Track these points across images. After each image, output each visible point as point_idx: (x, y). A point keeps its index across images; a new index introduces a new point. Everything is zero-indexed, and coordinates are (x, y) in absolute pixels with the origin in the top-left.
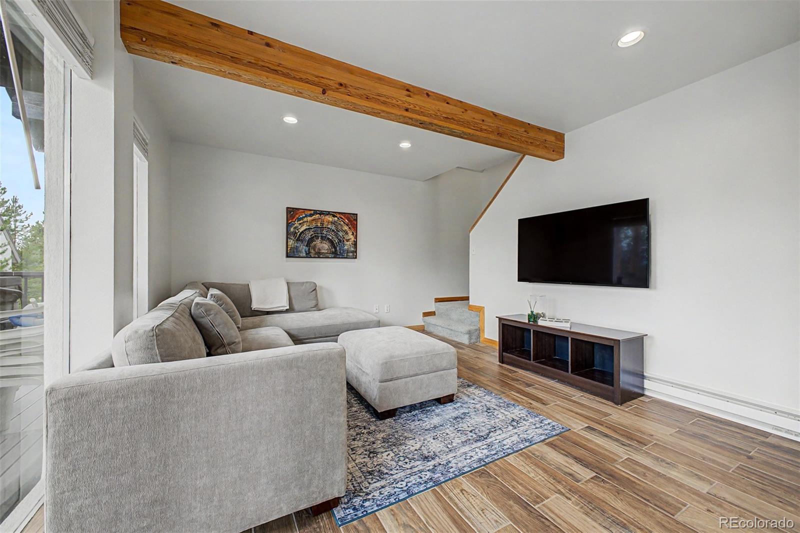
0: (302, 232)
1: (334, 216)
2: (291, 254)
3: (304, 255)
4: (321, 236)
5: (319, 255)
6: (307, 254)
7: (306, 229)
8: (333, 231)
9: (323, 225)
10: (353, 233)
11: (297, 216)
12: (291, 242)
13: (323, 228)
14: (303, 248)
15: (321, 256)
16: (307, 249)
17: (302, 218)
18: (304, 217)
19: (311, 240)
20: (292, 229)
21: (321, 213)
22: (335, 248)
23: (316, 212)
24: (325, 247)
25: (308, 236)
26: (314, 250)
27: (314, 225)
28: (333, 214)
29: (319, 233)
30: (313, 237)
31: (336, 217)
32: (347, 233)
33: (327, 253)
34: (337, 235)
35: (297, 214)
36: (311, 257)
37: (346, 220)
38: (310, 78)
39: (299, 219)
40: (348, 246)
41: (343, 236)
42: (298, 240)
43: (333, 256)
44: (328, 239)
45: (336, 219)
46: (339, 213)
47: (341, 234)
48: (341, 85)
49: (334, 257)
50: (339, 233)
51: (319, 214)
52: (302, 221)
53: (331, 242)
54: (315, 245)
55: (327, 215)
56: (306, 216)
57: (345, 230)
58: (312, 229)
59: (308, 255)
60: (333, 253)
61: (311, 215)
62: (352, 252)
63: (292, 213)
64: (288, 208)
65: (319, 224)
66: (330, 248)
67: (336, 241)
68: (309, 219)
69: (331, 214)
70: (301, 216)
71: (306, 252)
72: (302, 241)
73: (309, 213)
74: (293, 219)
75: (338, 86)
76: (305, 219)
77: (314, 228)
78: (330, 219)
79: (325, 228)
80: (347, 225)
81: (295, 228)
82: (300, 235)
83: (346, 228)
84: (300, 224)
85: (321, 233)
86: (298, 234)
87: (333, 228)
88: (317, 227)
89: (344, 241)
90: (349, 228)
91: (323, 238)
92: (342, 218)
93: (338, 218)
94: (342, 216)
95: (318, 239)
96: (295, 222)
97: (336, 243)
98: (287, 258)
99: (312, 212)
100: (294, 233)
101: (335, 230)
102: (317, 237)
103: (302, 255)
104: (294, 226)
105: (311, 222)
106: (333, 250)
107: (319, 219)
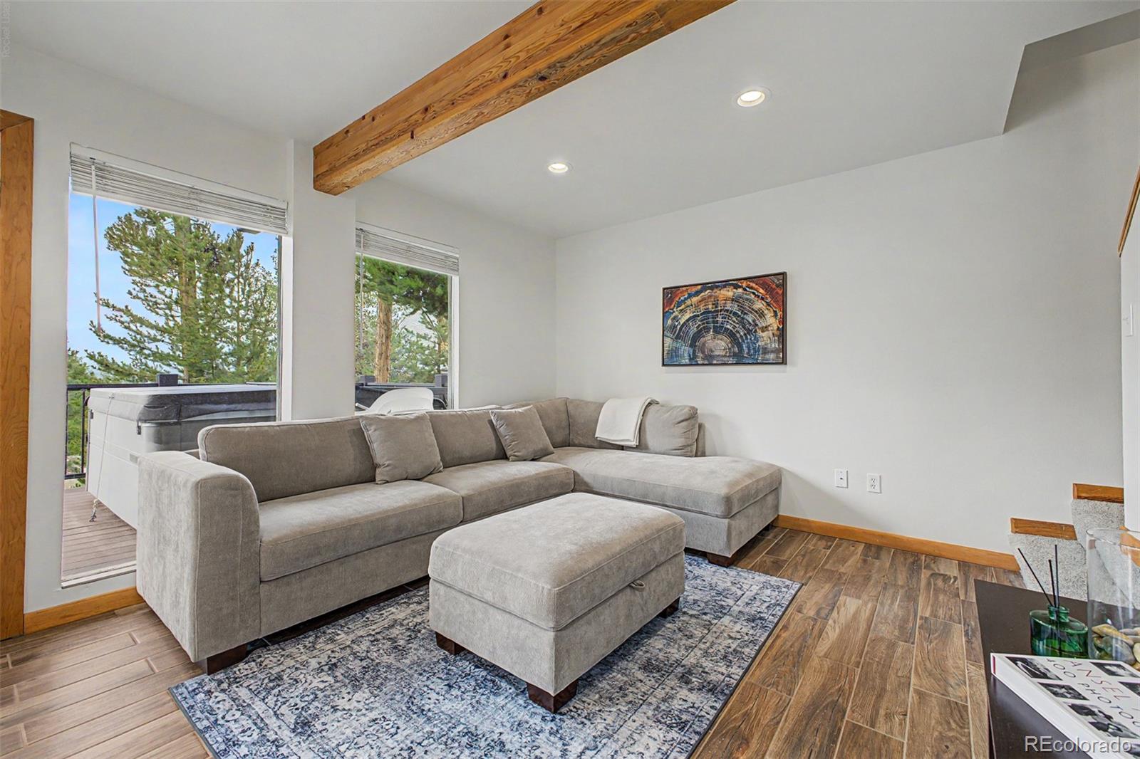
0: (683, 325)
1: (736, 287)
2: (670, 360)
3: (687, 361)
4: (714, 327)
5: (710, 360)
6: (690, 359)
7: (688, 320)
8: (735, 314)
9: (716, 307)
10: (775, 312)
11: (677, 299)
12: (668, 341)
13: (717, 311)
14: (685, 350)
15: (715, 362)
16: (691, 351)
17: (684, 301)
18: (686, 299)
19: (699, 335)
20: (669, 322)
21: (714, 286)
22: (740, 346)
23: (705, 286)
24: (719, 345)
25: (693, 330)
26: (703, 353)
27: (702, 308)
28: (734, 283)
29: (711, 321)
30: (701, 330)
31: (740, 287)
32: (762, 315)
33: (725, 356)
34: (742, 322)
35: (676, 296)
36: (698, 365)
37: (762, 291)
39: (679, 304)
40: (766, 339)
41: (754, 321)
42: (678, 337)
43: (735, 361)
44: (727, 329)
45: (740, 290)
46: (746, 279)
47: (750, 318)
49: (737, 364)
50: (746, 317)
51: (710, 288)
52: (683, 306)
53: (732, 335)
54: (704, 344)
55: (725, 286)
56: (690, 296)
57: (760, 309)
58: (698, 316)
59: (693, 362)
60: (735, 355)
61: (697, 293)
62: (775, 351)
63: (671, 295)
64: (664, 289)
65: (710, 307)
66: (730, 345)
67: (742, 334)
68: (695, 299)
69: (732, 285)
70: (682, 298)
71: (690, 356)
72: (683, 339)
73: (694, 290)
74: (671, 304)
76: (688, 302)
77: (701, 314)
78: (729, 293)
79: (721, 310)
80: (762, 299)
81: (674, 319)
82: (681, 329)
83: (759, 305)
84: (681, 310)
85: (714, 322)
86: (679, 327)
87: (735, 308)
88: (707, 312)
89: (756, 331)
90: (768, 304)
91: (718, 330)
92: (752, 288)
93: (745, 290)
94: (752, 284)
95: (708, 332)
96: (675, 310)
97: (741, 336)
98: (664, 368)
99: (699, 287)
100: (673, 327)
101: (740, 313)
102: (707, 330)
103: (684, 362)
104: (673, 316)
105: (697, 306)
106: (736, 350)
107: (710, 297)
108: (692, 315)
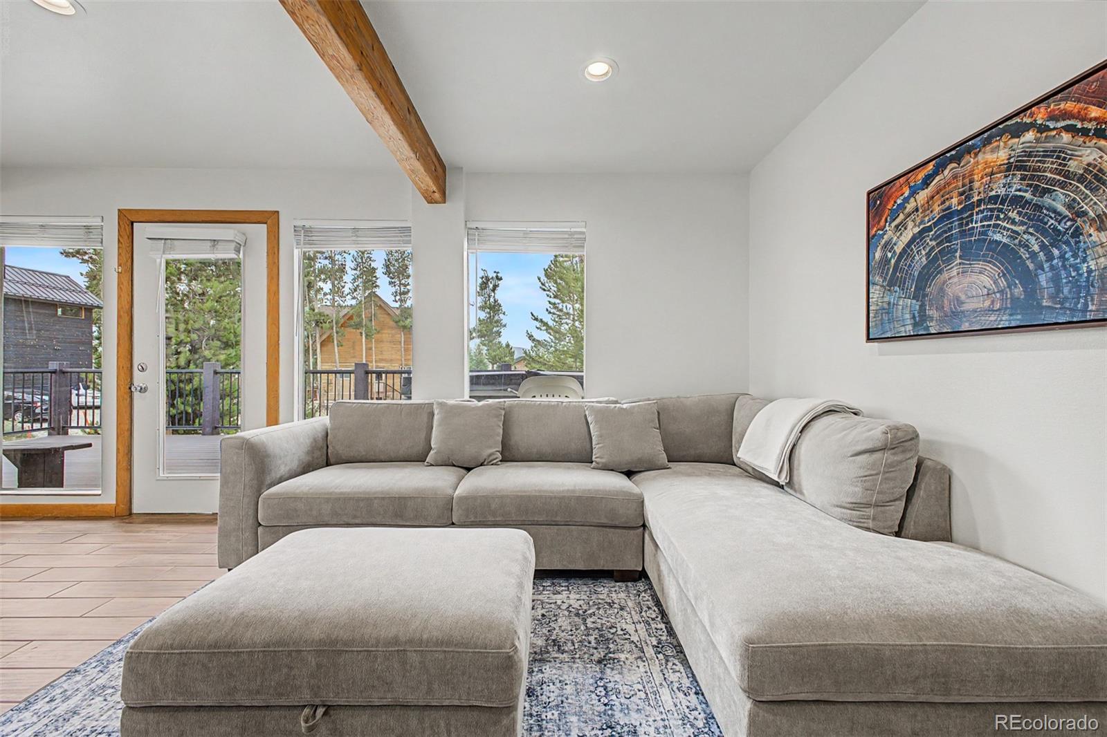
0: (903, 252)
1: (1017, 131)
3: (908, 329)
4: (963, 246)
5: (956, 323)
6: (915, 325)
7: (909, 245)
8: (1016, 201)
9: (968, 198)
11: (891, 206)
12: (876, 292)
13: (972, 206)
14: (905, 307)
15: (965, 327)
16: (916, 305)
17: (902, 207)
18: (906, 200)
19: (932, 270)
20: (878, 255)
21: (961, 151)
22: (1028, 279)
23: (942, 160)
24: (980, 284)
26: (940, 308)
27: (937, 210)
28: (1013, 124)
29: (956, 233)
30: (936, 259)
31: (1026, 127)
33: (991, 310)
34: (1038, 218)
35: (891, 199)
36: (928, 336)
37: (1092, 111)
39: (894, 215)
41: (1071, 204)
42: (893, 281)
43: (1017, 320)
44: (994, 245)
45: (1030, 136)
46: (1045, 100)
47: (1057, 199)
49: (1023, 328)
50: (1048, 200)
51: (952, 160)
52: (901, 217)
54: (940, 288)
55: (988, 141)
56: (914, 193)
57: (1090, 166)
58: (929, 229)
59: (920, 329)
60: (1016, 306)
61: (926, 182)
64: (869, 194)
65: (955, 201)
66: (1003, 283)
67: (1036, 248)
68: (923, 196)
69: (1006, 130)
70: (899, 201)
71: (914, 317)
72: (901, 283)
73: (921, 175)
74: (880, 221)
76: (911, 206)
77: (935, 224)
78: (999, 154)
79: (979, 202)
81: (885, 247)
82: (897, 263)
83: (1088, 155)
84: (898, 227)
85: (962, 234)
86: (893, 261)
87: (1016, 186)
88: (948, 215)
89: (1076, 232)
91: (973, 251)
92: (1063, 116)
93: (1043, 129)
94: (1061, 106)
95: (949, 262)
96: (887, 228)
97: (1034, 255)
98: (869, 346)
99: (931, 166)
100: (884, 264)
101: (1028, 195)
102: (949, 254)
103: (904, 332)
105: (927, 208)
106: (1019, 291)
107: (955, 178)
108: (916, 231)
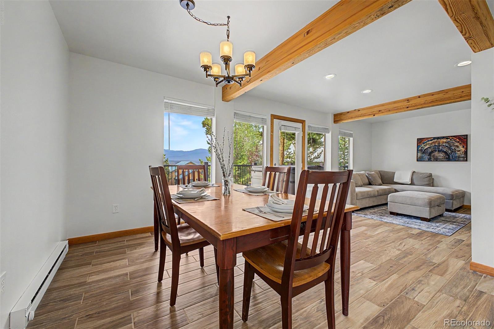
0: (426, 149)
1: (447, 139)
2: (419, 160)
3: (427, 160)
4: (438, 150)
5: (436, 160)
6: (428, 159)
8: (447, 146)
10: (463, 146)
12: (419, 154)
13: (440, 145)
14: (426, 157)
15: (438, 160)
16: (429, 157)
17: (426, 142)
18: (427, 142)
19: (432, 152)
20: (420, 148)
21: (438, 138)
22: (449, 156)
23: (434, 138)
24: (441, 155)
25: (430, 150)
26: (434, 157)
27: (433, 145)
28: (447, 138)
30: (433, 151)
31: (449, 139)
32: (458, 147)
33: (442, 159)
34: (450, 149)
35: (423, 141)
36: (431, 161)
37: (457, 140)
38: (370, 113)
39: (424, 143)
40: (459, 154)
41: (454, 149)
42: (423, 153)
43: (447, 160)
44: (443, 151)
45: (449, 140)
46: (452, 136)
48: (379, 111)
50: (451, 147)
51: (436, 139)
52: (426, 144)
53: (446, 153)
54: (434, 155)
55: (443, 138)
56: (428, 141)
57: (457, 145)
58: (432, 147)
59: (430, 160)
60: (447, 158)
61: (431, 140)
62: (463, 157)
63: (420, 141)
64: (418, 139)
65: (437, 144)
66: (445, 156)
68: (430, 142)
69: (446, 138)
70: (425, 142)
72: (425, 153)
73: (430, 139)
74: (420, 143)
75: (378, 112)
76: (428, 143)
78: (445, 140)
80: (458, 142)
81: (422, 147)
82: (424, 151)
84: (425, 145)
85: (438, 149)
88: (436, 146)
89: (455, 152)
90: (460, 144)
91: (440, 151)
93: (451, 139)
94: (453, 138)
97: (449, 153)
98: (417, 162)
99: (432, 139)
100: (421, 150)
101: (449, 146)
102: (436, 151)
103: (426, 160)
104: (422, 146)
105: (431, 144)
106: (447, 157)
107: (437, 141)
108: (429, 146)
